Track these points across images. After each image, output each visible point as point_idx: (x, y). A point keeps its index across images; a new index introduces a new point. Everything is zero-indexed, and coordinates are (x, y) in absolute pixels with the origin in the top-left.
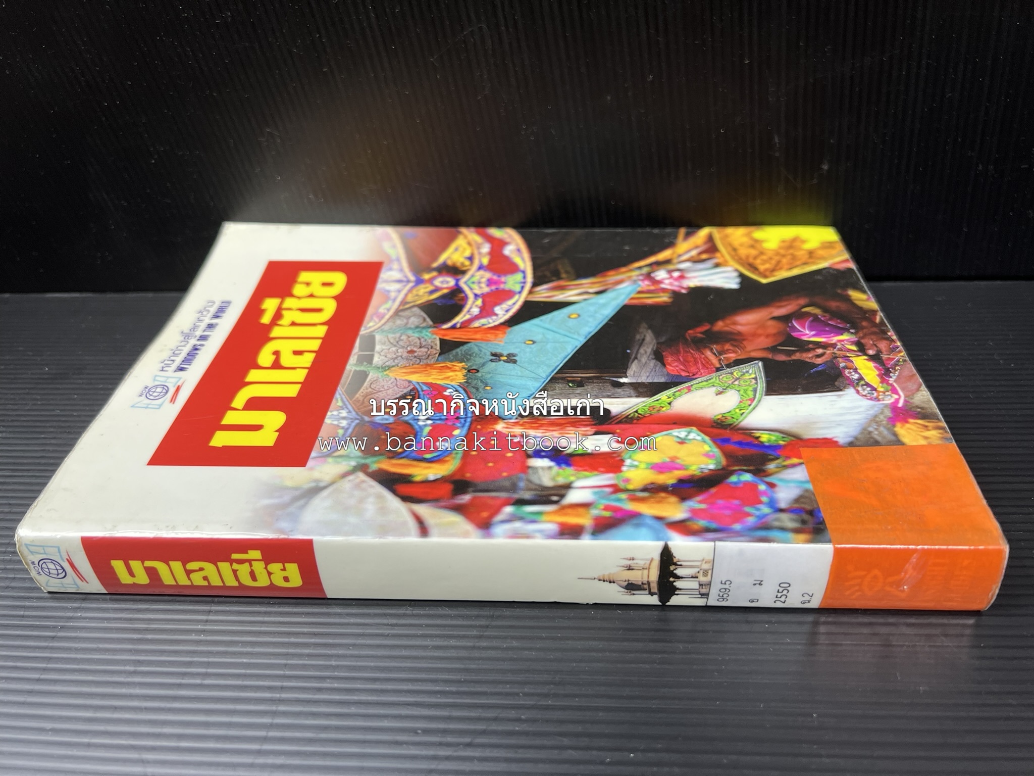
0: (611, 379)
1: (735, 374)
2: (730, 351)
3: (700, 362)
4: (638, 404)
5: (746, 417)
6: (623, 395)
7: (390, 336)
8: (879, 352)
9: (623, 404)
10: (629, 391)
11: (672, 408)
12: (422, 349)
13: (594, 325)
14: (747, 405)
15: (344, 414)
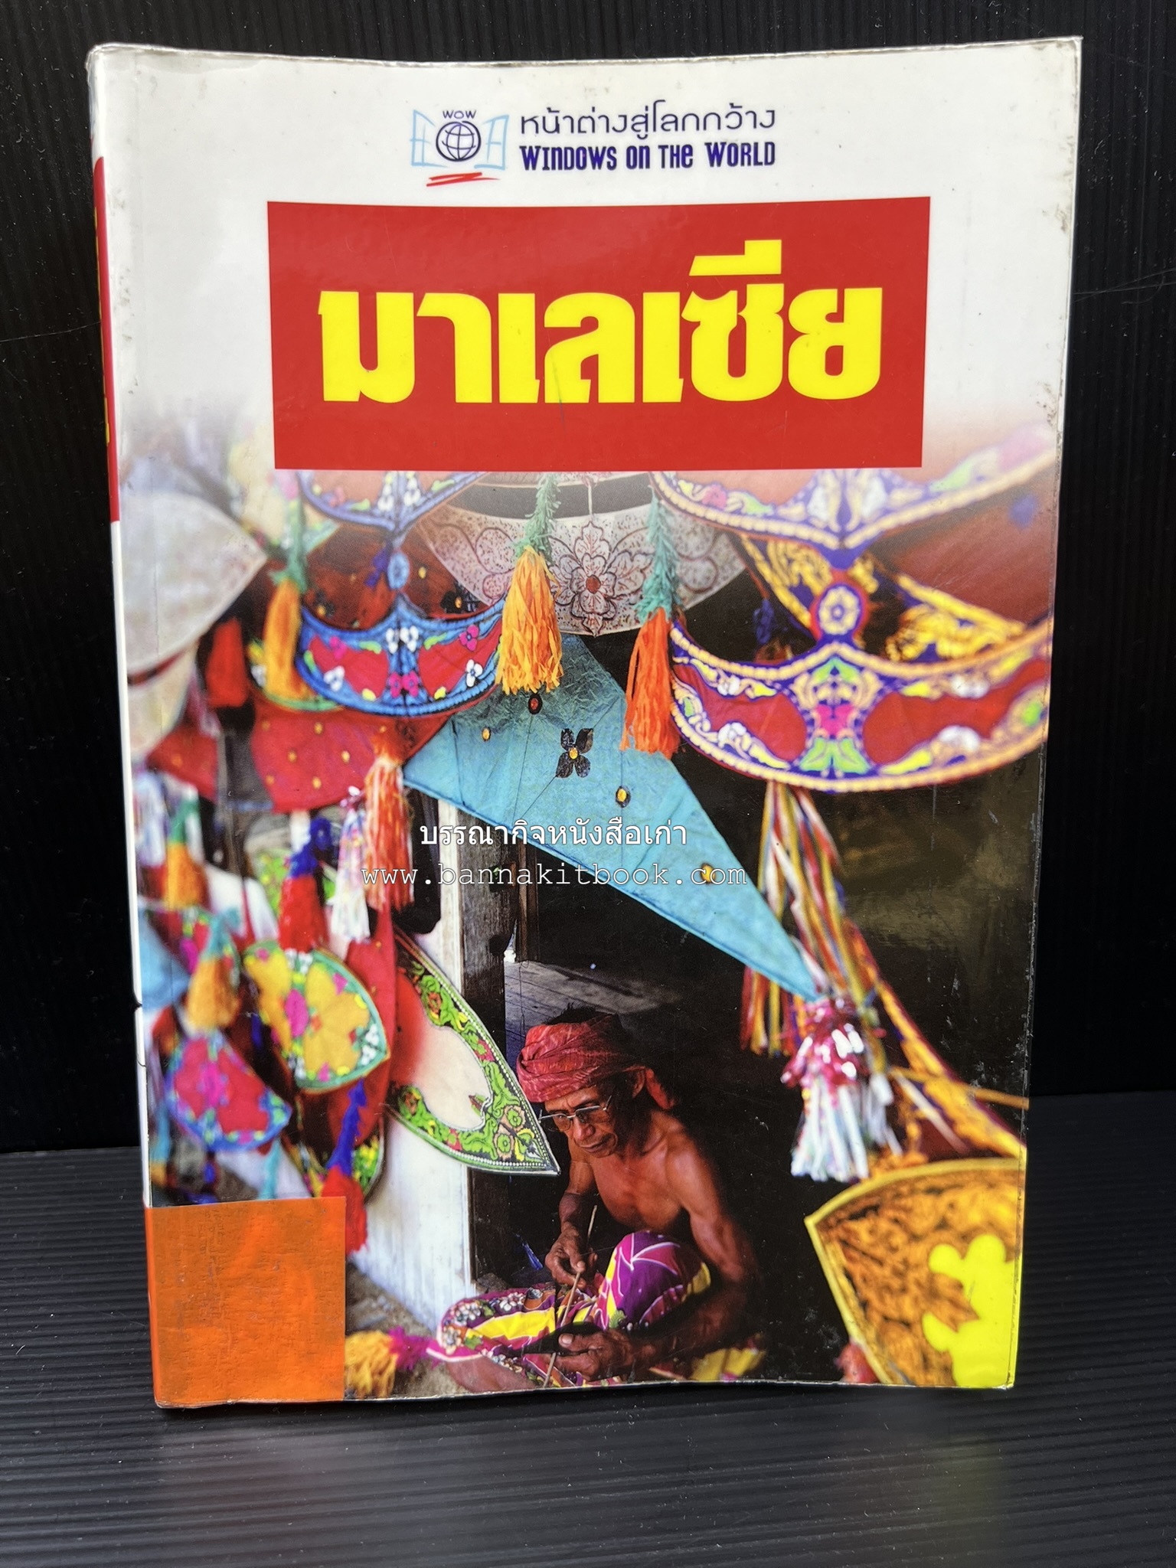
0: (514, 936)
1: (526, 1130)
2: (589, 1132)
3: (558, 1080)
4: (445, 975)
5: (415, 1132)
6: (470, 954)
7: (648, 534)
8: (566, 1352)
9: (446, 953)
10: (481, 961)
11: (437, 1027)
12: (602, 601)
13: (675, 909)
14: (445, 1139)
15: (409, 500)
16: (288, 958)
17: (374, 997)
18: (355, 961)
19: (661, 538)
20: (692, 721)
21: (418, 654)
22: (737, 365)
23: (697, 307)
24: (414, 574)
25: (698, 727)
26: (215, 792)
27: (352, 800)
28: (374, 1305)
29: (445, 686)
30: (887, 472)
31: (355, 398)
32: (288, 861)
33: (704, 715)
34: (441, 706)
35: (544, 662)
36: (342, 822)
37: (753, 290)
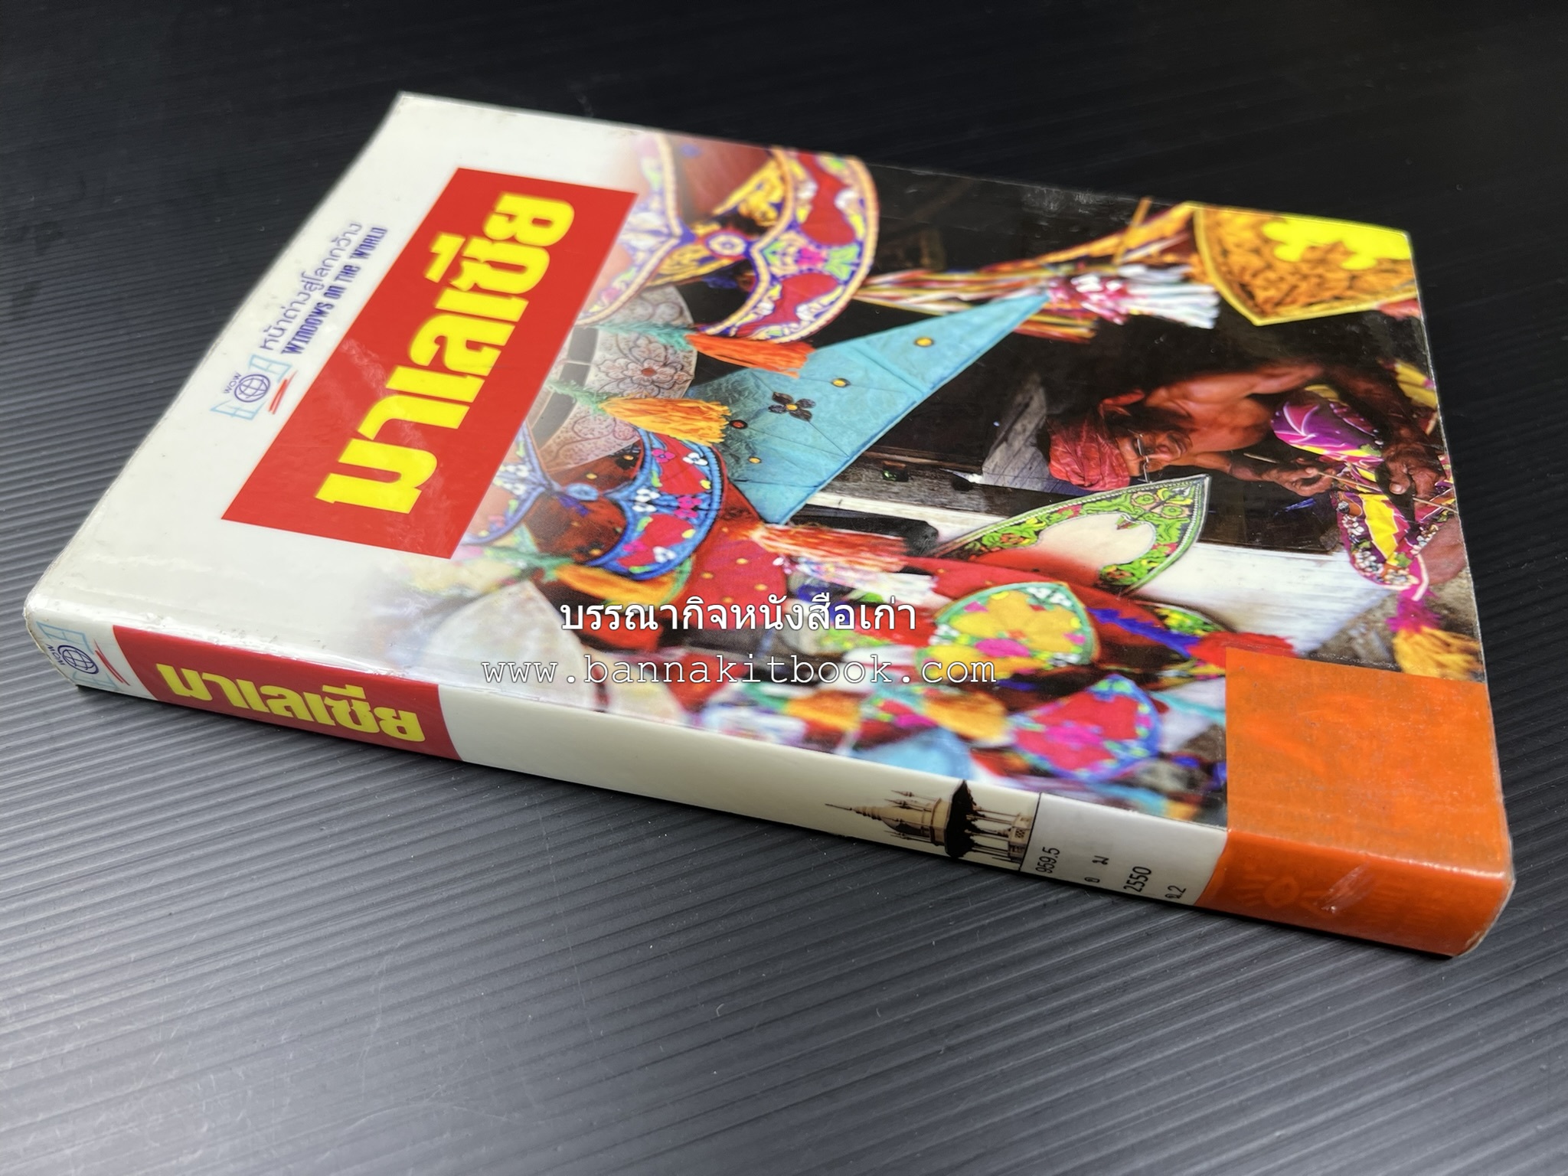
0: (955, 473)
1: (1160, 493)
2: (1164, 449)
3: (1108, 463)
4: (986, 526)
5: (1155, 576)
6: (967, 506)
7: (622, 335)
8: (1413, 490)
9: (962, 523)
10: (977, 499)
11: (1039, 541)
12: (666, 369)
13: (950, 365)
14: (1164, 555)
15: (524, 474)
16: (939, 644)
17: (997, 584)
18: (955, 592)
19: (629, 328)
20: (787, 333)
21: (663, 493)
23: (463, 281)
24: (592, 482)
25: (793, 330)
27: (787, 564)
28: (1360, 641)
29: (700, 480)
31: (418, 492)
33: (785, 326)
34: (718, 486)
35: (703, 413)
36: (807, 576)
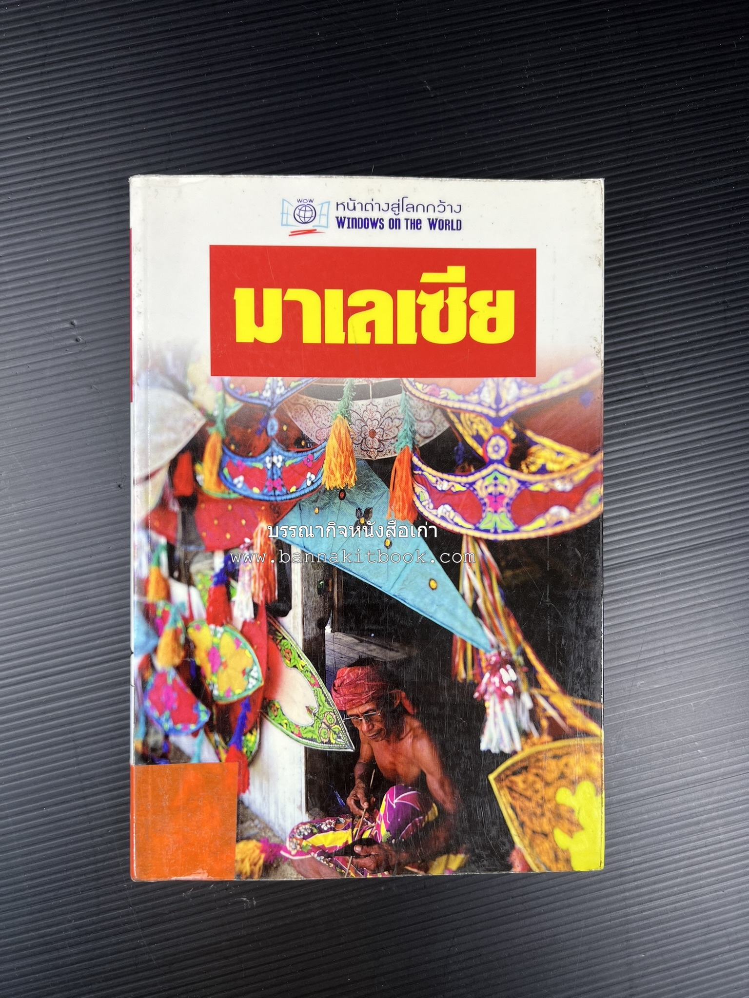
0: (330, 618)
1: (336, 726)
3: (354, 698)
4: (294, 640)
5: (277, 727)
6: (307, 628)
7: (400, 409)
8: (358, 856)
11: (289, 668)
12: (378, 443)
13: (416, 603)
14: (293, 731)
15: (278, 392)
16: (211, 629)
17: (256, 651)
18: (246, 631)
19: (407, 411)
20: (424, 503)
21: (282, 469)
22: (444, 326)
23: (424, 298)
24: (281, 429)
25: (427, 507)
26: (176, 540)
27: (246, 545)
28: (252, 825)
29: (295, 486)
30: (519, 379)
31: (252, 341)
32: (212, 577)
33: (430, 500)
34: (293, 496)
35: (347, 473)
37: (451, 290)
